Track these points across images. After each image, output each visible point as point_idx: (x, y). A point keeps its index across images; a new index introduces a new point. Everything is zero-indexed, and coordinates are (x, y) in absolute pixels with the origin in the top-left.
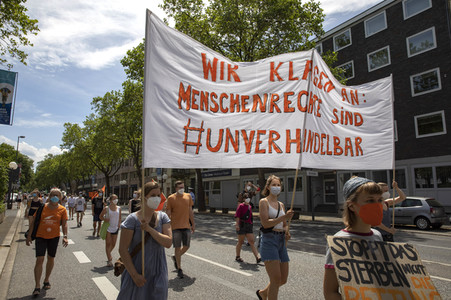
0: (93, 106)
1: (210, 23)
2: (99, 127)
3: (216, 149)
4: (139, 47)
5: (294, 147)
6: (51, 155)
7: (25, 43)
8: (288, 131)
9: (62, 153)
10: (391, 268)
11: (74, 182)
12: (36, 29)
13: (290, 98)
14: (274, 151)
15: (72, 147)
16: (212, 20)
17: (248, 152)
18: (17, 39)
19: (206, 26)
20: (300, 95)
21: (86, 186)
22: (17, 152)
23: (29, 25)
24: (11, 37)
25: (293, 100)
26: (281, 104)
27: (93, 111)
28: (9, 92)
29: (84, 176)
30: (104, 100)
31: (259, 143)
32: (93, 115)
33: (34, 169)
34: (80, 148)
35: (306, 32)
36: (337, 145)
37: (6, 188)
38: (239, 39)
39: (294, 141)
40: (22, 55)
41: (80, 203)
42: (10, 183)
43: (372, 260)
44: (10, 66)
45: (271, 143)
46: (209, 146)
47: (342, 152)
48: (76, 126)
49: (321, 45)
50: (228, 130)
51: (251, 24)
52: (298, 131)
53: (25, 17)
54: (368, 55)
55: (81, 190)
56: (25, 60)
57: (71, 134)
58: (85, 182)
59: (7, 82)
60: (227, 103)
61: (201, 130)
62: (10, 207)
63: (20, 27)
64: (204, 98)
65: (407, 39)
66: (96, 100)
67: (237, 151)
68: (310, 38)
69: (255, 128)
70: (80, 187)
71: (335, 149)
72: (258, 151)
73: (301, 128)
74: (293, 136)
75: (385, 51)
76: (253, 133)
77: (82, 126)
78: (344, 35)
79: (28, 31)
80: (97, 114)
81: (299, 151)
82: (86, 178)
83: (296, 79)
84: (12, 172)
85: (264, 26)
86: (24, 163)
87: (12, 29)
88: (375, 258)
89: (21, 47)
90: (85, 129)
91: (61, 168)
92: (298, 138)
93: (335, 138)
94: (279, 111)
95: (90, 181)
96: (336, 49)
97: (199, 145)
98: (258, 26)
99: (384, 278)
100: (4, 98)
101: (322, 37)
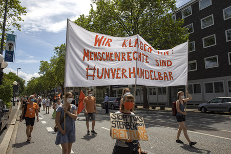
0: (55, 51)
1: (115, 6)
2: (58, 62)
3: (101, 78)
4: (78, 20)
5: (132, 75)
6: (34, 78)
7: (20, 20)
8: (130, 69)
9: (39, 76)
10: (132, 124)
11: (46, 91)
12: (25, 12)
13: (130, 55)
14: (124, 77)
15: (45, 73)
16: (116, 4)
17: (113, 78)
18: (16, 18)
19: (113, 7)
20: (134, 53)
21: (52, 93)
22: (17, 76)
23: (22, 10)
24: (13, 17)
25: (131, 55)
26: (126, 57)
27: (55, 54)
28: (13, 45)
29: (51, 88)
30: (60, 48)
31: (118, 74)
32: (55, 56)
33: (26, 85)
34: (49, 74)
35: (167, 9)
36: (160, 76)
37: (12, 95)
38: (130, 14)
39: (132, 73)
40: (19, 26)
41: (47, 102)
42: (14, 92)
43: (125, 121)
44: (13, 32)
45: (123, 74)
46: (98, 76)
47: (163, 79)
48: (46, 62)
49: (175, 15)
50: (105, 69)
51: (137, 5)
52: (134, 68)
53: (20, 6)
54: (201, 20)
55: (49, 95)
56: (20, 29)
57: (44, 67)
58: (52, 91)
59: (11, 40)
60: (105, 56)
61: (94, 69)
62: (14, 105)
63: (17, 12)
64: (95, 55)
65: (223, 10)
66: (56, 48)
67: (109, 78)
68: (169, 12)
69: (116, 68)
70: (49, 94)
71: (159, 78)
72: (117, 78)
73: (135, 67)
74: (132, 71)
75: (211, 17)
76: (115, 70)
77: (49, 62)
78: (187, 9)
79: (22, 14)
80: (57, 56)
81: (135, 77)
82: (52, 89)
83: (132, 46)
84: (15, 87)
85: (144, 6)
86: (21, 82)
87: (13, 13)
88: (127, 121)
89: (18, 22)
90: (51, 64)
91: (39, 84)
92: (134, 71)
93: (159, 73)
94: (125, 60)
95: (54, 91)
96: (183, 17)
97: (93, 76)
98: (141, 6)
99: (128, 127)
100: (10, 48)
101: (176, 11)
